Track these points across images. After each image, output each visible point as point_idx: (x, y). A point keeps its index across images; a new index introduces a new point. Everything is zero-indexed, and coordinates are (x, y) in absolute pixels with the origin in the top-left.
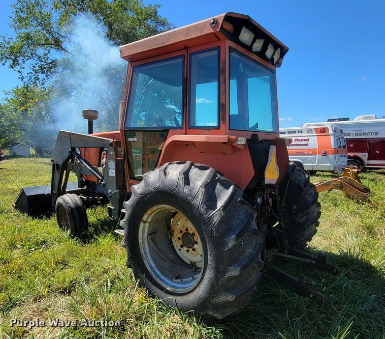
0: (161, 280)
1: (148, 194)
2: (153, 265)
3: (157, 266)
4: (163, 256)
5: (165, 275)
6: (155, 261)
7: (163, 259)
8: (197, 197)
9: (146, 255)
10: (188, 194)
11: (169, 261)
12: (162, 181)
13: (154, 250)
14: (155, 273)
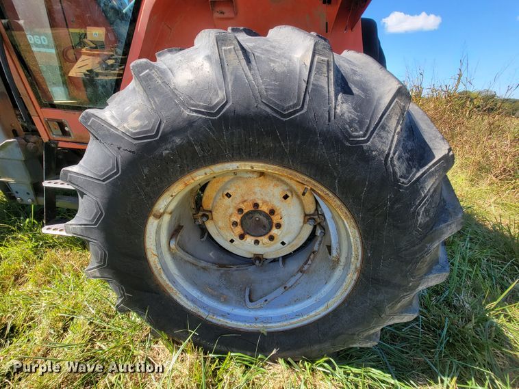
0: (224, 315)
1: (176, 131)
2: (195, 293)
3: (203, 292)
4: (203, 264)
5: (226, 301)
6: (194, 284)
7: (204, 269)
8: (383, 128)
9: (174, 282)
10: (352, 121)
11: (215, 267)
12: (237, 80)
13: (186, 262)
14: (205, 307)
